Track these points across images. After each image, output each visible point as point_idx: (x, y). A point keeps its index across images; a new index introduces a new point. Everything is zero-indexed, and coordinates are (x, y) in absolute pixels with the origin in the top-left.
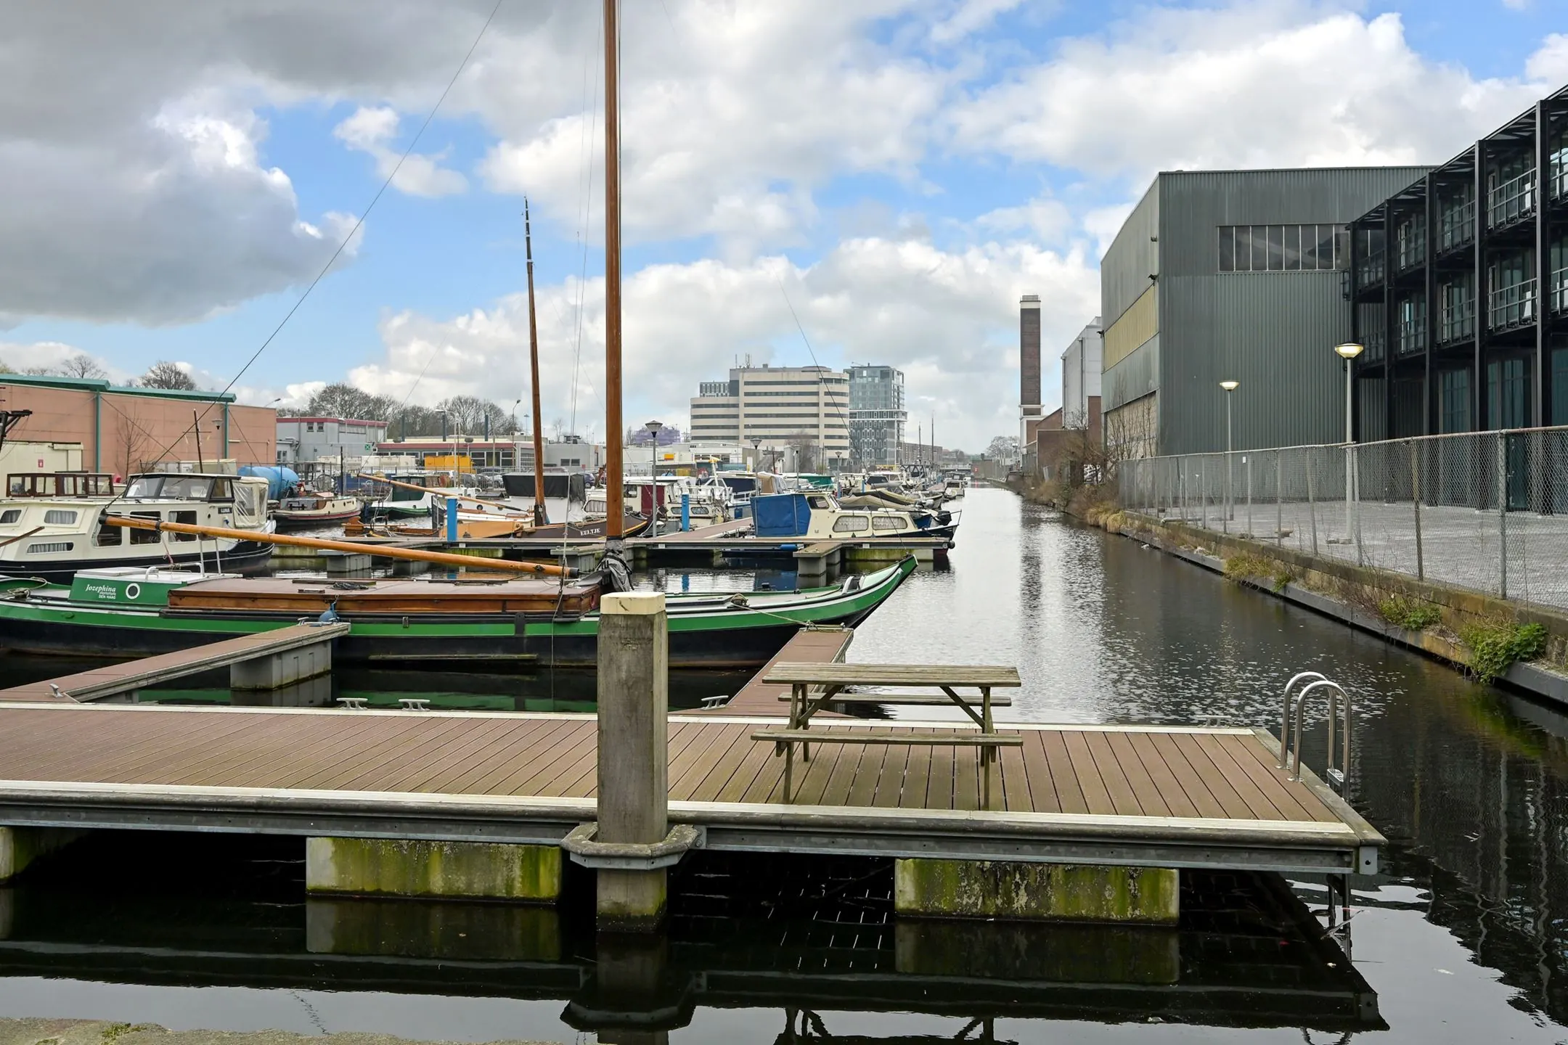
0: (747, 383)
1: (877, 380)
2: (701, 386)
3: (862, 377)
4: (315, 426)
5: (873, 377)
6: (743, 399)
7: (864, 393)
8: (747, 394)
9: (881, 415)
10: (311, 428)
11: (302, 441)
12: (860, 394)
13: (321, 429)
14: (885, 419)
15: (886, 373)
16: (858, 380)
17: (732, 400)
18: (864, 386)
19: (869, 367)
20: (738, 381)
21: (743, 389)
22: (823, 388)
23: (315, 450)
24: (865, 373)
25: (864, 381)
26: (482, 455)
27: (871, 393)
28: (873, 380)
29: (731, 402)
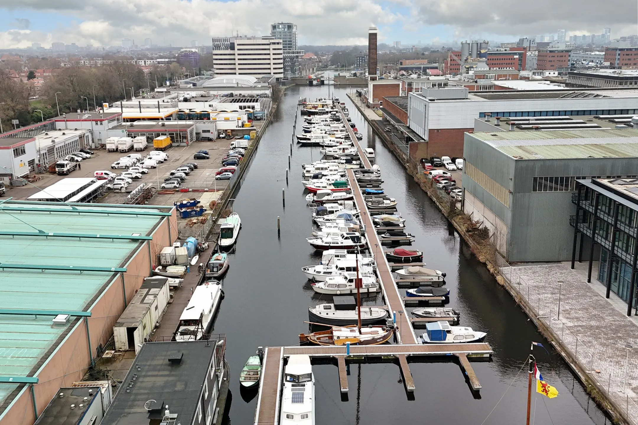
0: (238, 45)
1: (286, 30)
2: (213, 39)
3: (279, 28)
4: (99, 122)
5: (284, 28)
6: (237, 52)
7: (280, 36)
8: (238, 50)
9: (293, 53)
10: (97, 124)
11: (94, 129)
12: (279, 36)
13: (101, 124)
14: (295, 55)
15: (290, 27)
16: (278, 30)
17: (232, 52)
18: (280, 32)
19: (282, 23)
20: (234, 43)
21: (237, 47)
22: (272, 47)
23: (100, 133)
24: (280, 27)
25: (280, 30)
26: (173, 134)
27: (283, 35)
28: (284, 30)
29: (231, 53)
